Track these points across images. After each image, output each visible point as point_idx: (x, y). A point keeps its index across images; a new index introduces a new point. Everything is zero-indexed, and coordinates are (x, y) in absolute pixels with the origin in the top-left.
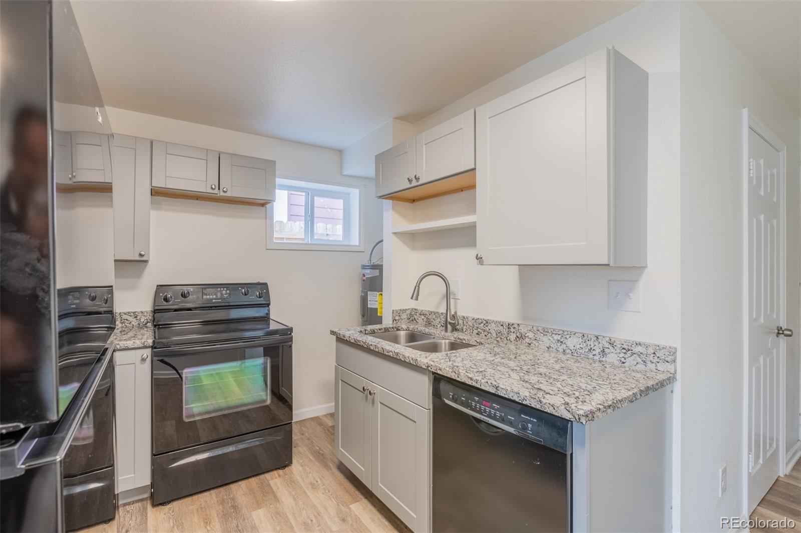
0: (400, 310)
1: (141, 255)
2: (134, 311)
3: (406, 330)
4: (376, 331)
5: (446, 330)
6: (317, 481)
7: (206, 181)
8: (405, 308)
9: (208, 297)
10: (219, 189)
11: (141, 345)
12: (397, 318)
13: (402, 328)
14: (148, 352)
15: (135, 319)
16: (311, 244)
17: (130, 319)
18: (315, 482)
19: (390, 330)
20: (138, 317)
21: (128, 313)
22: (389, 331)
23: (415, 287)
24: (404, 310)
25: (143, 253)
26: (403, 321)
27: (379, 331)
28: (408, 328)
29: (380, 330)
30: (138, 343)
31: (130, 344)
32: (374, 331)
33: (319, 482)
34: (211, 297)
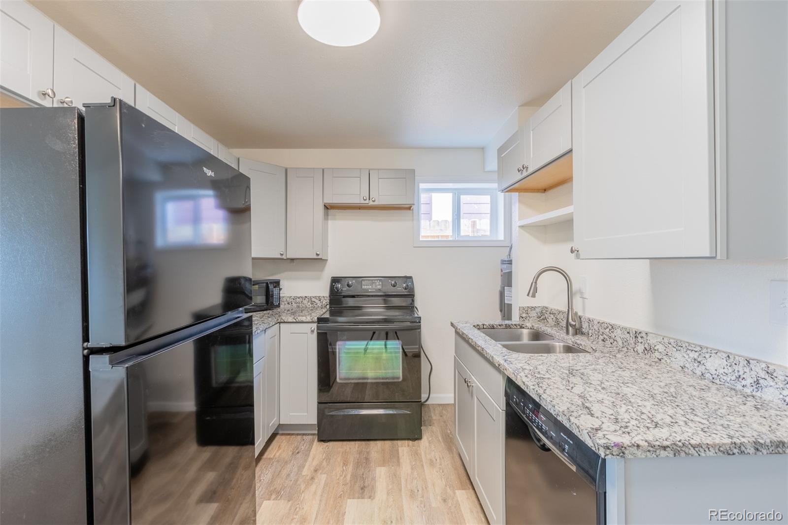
0: (528, 307)
1: (318, 255)
2: (318, 295)
3: (531, 329)
4: (495, 326)
5: (568, 333)
6: (436, 460)
7: (360, 194)
8: (534, 306)
9: (366, 287)
10: (369, 199)
11: (311, 321)
12: (524, 315)
13: (526, 326)
14: (314, 326)
15: (319, 302)
16: (457, 241)
17: (317, 301)
18: (435, 460)
19: (511, 326)
20: (321, 301)
21: (315, 297)
22: (511, 328)
23: (532, 283)
24: (532, 308)
25: (318, 253)
26: (532, 319)
27: (499, 327)
28: (533, 326)
29: (500, 325)
30: (309, 319)
31: (304, 319)
32: (493, 326)
33: (438, 461)
34: (368, 287)
